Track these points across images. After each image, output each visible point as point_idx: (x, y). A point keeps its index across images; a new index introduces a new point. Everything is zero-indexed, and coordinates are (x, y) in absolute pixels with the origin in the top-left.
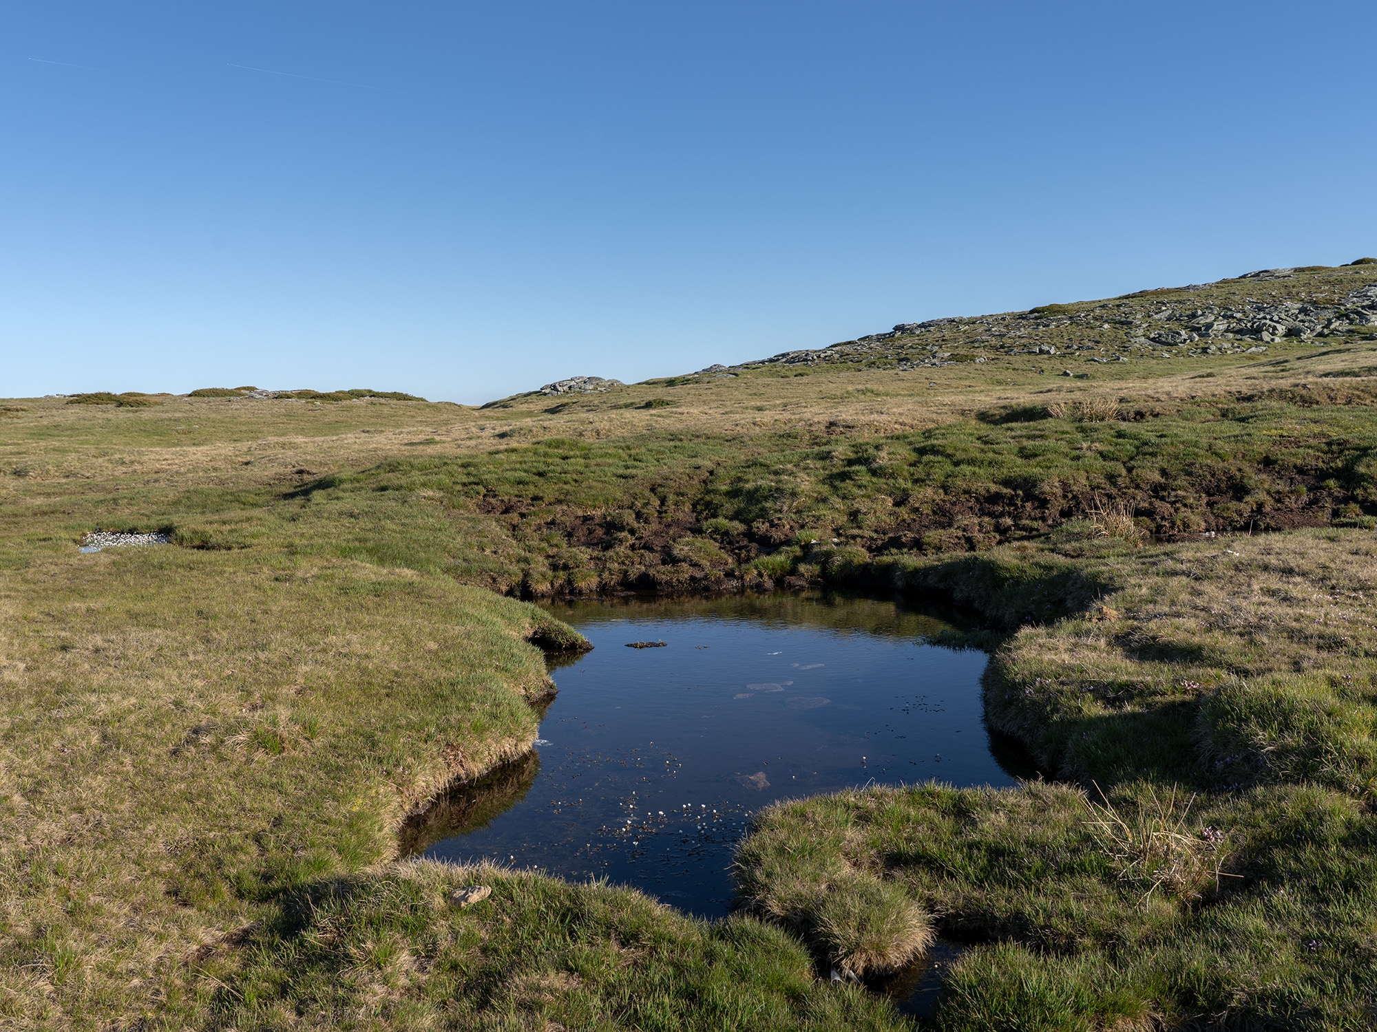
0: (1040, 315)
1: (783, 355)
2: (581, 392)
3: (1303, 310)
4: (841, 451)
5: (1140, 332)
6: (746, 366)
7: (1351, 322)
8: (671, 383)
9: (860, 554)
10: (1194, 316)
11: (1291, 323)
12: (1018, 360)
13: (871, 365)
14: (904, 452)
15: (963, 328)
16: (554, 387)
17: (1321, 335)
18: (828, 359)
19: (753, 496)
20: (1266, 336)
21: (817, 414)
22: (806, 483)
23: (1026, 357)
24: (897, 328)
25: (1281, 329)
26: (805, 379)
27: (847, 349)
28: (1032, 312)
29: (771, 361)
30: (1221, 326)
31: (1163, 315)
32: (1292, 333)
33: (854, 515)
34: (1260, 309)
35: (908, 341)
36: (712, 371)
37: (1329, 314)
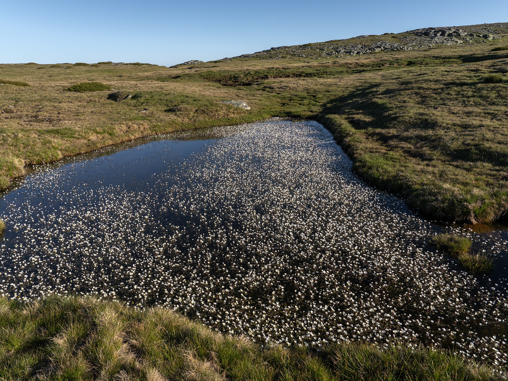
0: (305, 46)
1: (243, 55)
2: (194, 64)
3: (362, 47)
4: (247, 72)
5: (325, 52)
6: (234, 58)
7: (372, 51)
8: (216, 62)
9: (247, 82)
10: (338, 48)
11: (358, 50)
12: (296, 58)
13: (263, 58)
14: (254, 72)
15: (287, 49)
16: (187, 63)
17: (364, 54)
18: (254, 57)
19: (236, 77)
20: (352, 54)
21: (245, 68)
22: (242, 76)
23: (298, 57)
24: (272, 48)
25: (356, 52)
26: (247, 62)
27: (258, 54)
28: (303, 45)
29: (240, 57)
30: (343, 51)
31: (331, 48)
32: (358, 53)
33: (247, 79)
34: (353, 47)
35: (273, 52)
36: (226, 59)
37: (367, 49)
